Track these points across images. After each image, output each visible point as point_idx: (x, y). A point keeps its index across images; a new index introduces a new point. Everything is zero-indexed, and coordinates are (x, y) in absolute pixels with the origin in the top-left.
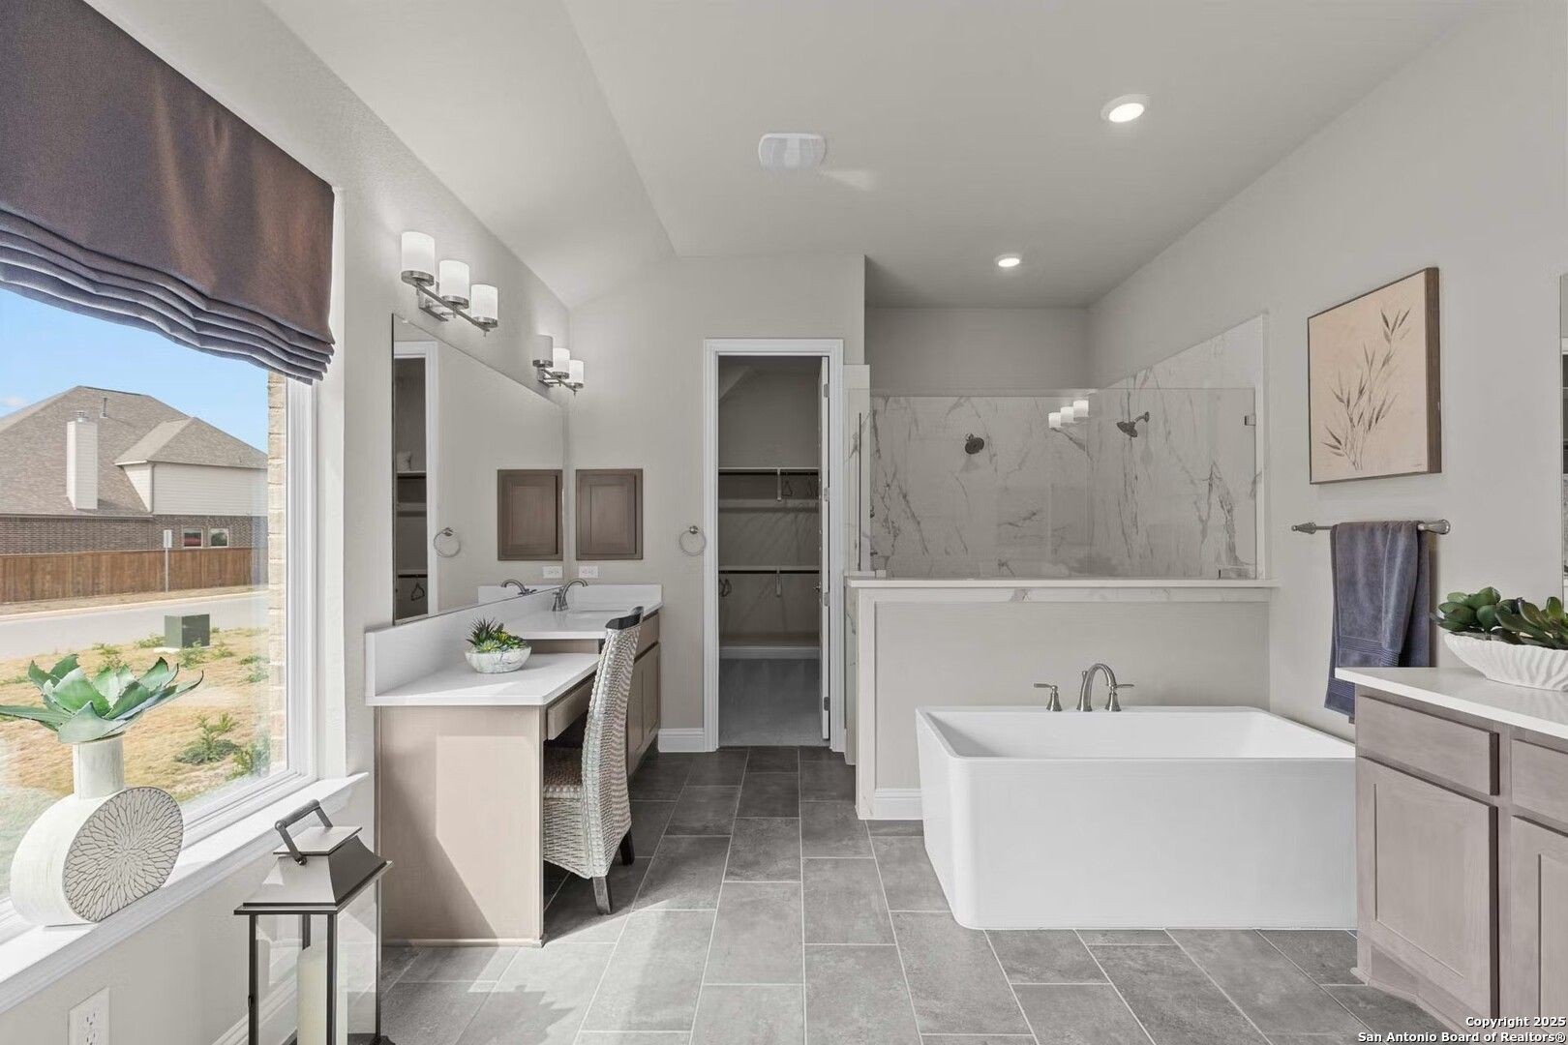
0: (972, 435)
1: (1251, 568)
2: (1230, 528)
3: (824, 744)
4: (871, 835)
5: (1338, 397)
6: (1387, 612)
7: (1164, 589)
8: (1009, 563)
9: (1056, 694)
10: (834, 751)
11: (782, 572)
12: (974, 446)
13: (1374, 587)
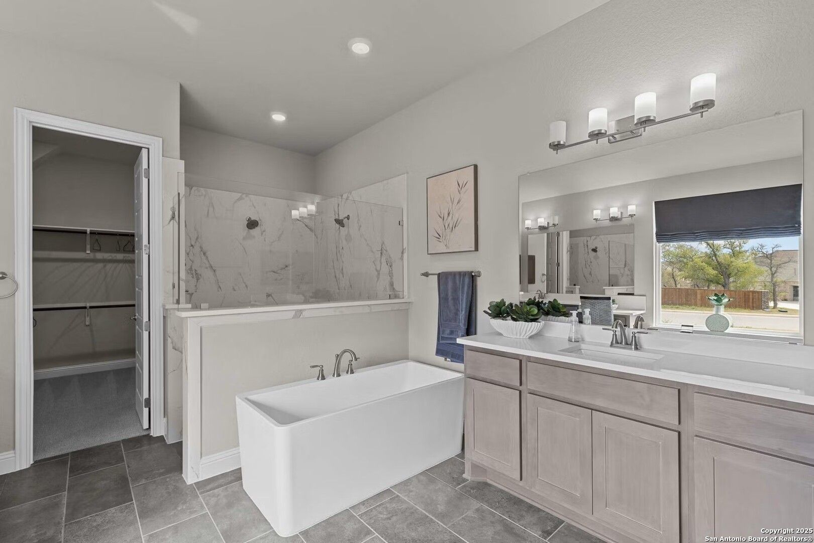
0: (250, 218)
1: (401, 294)
2: (391, 274)
3: (145, 433)
4: (201, 493)
5: (439, 216)
6: (462, 311)
7: (369, 306)
8: (272, 295)
9: (322, 370)
10: (155, 436)
11: (91, 307)
12: (252, 224)
13: (456, 300)
